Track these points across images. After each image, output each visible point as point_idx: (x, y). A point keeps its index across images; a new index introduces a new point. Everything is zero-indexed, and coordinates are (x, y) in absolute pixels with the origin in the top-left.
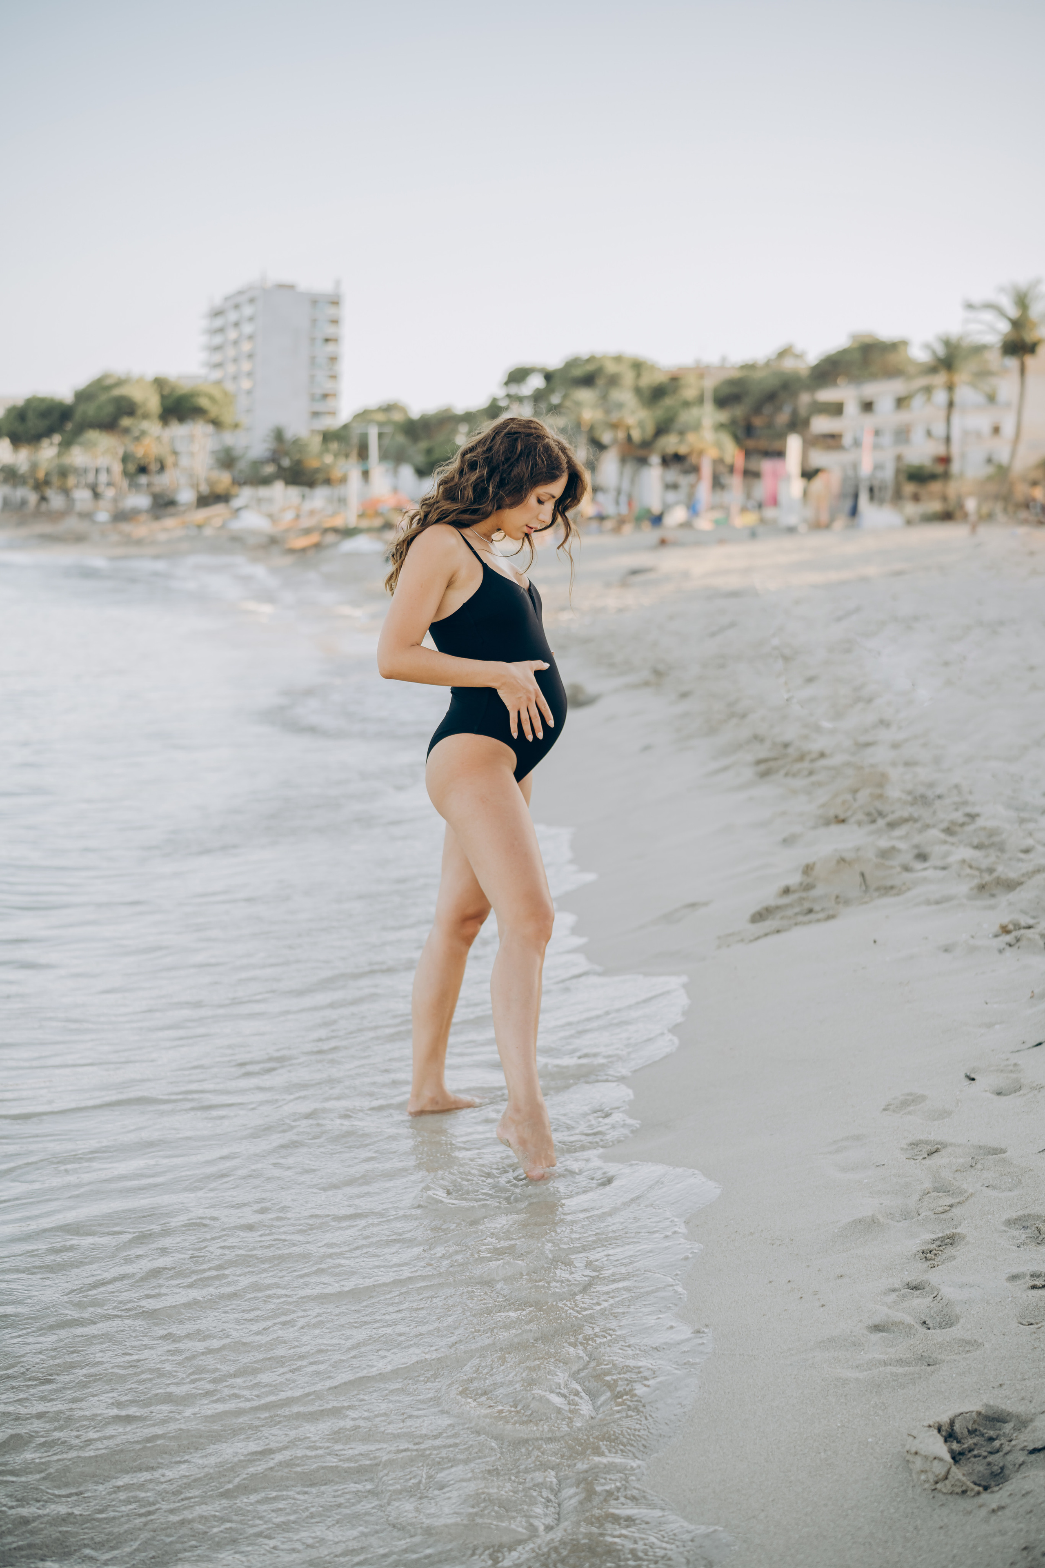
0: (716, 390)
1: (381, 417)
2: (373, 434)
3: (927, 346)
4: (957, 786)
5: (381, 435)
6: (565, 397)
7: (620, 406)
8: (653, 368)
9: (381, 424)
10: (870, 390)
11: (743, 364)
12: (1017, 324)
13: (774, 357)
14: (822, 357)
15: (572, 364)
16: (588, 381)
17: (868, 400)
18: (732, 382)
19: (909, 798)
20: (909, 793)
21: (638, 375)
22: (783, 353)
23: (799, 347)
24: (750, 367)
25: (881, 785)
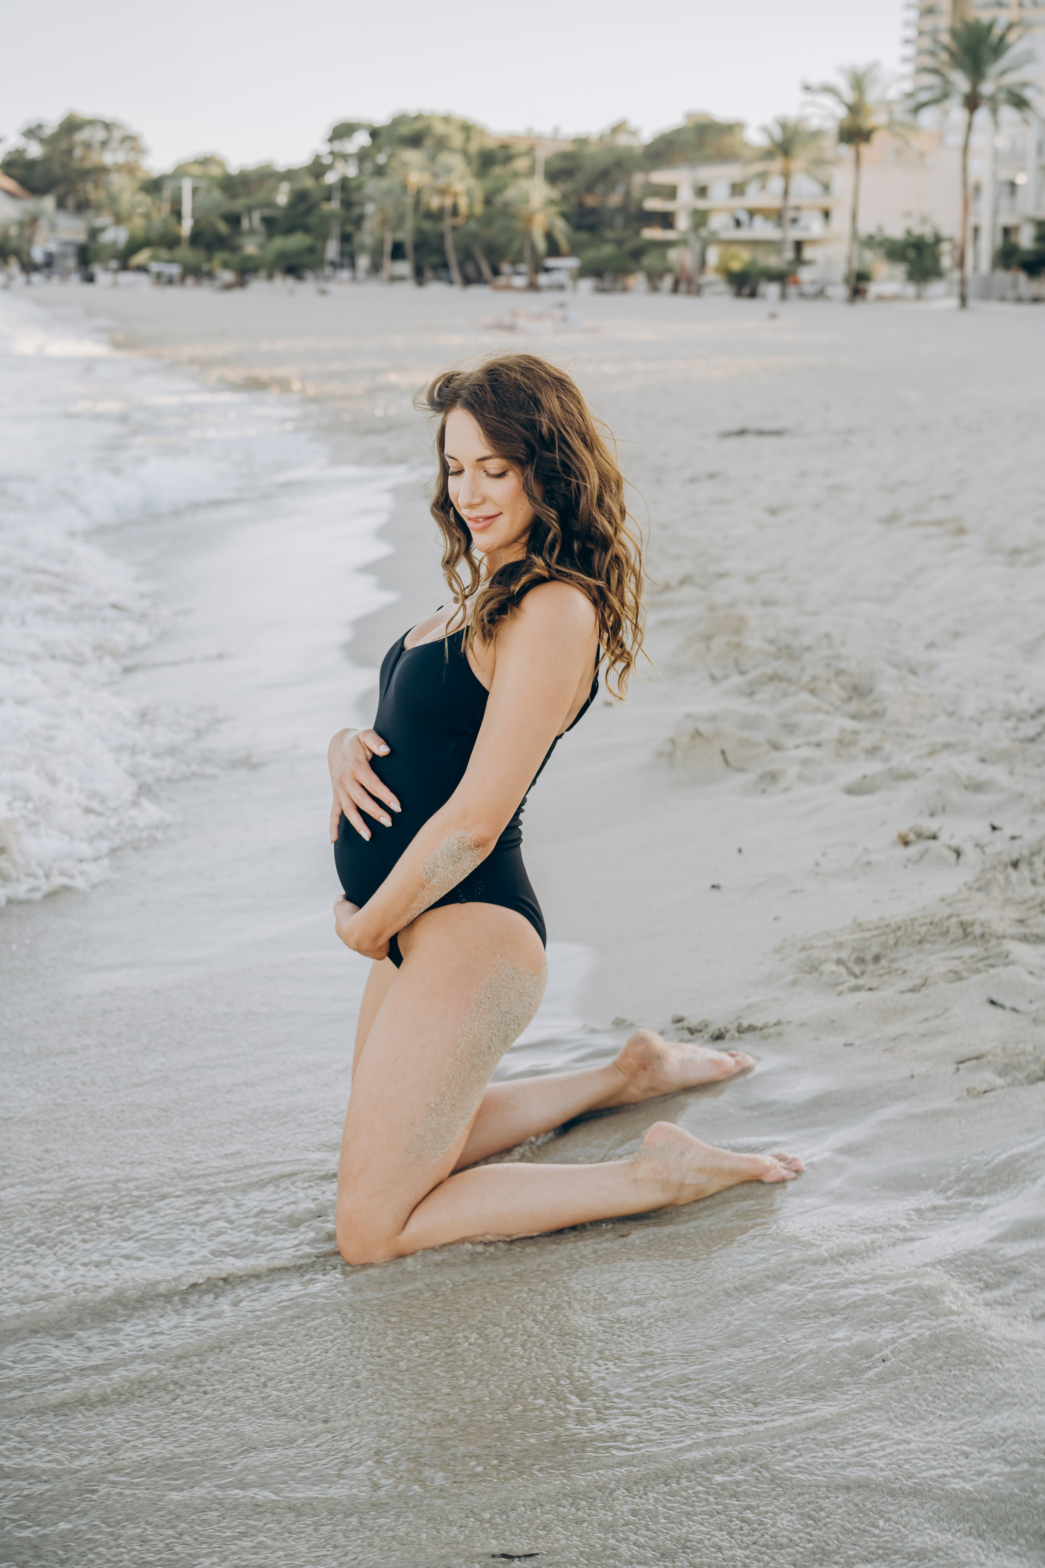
0: (547, 163)
1: (197, 170)
2: (187, 186)
3: (765, 130)
4: (827, 636)
5: (195, 190)
6: (391, 156)
7: (449, 170)
8: (482, 132)
9: (195, 177)
10: (706, 174)
11: (576, 138)
12: (854, 109)
13: (608, 132)
14: (657, 136)
15: (399, 121)
16: (415, 140)
17: (702, 184)
18: (565, 156)
19: (773, 649)
20: (771, 642)
21: (468, 139)
22: (617, 129)
23: (634, 123)
24: (581, 142)
25: (738, 631)
